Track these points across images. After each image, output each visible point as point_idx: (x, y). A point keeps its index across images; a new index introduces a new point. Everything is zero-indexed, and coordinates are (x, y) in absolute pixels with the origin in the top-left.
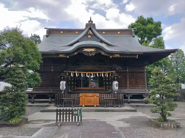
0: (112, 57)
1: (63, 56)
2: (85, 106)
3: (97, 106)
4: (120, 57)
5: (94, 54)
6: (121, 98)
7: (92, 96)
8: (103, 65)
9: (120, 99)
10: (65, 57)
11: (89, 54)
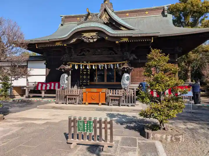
0: (119, 42)
1: (60, 44)
2: (89, 104)
3: (102, 104)
4: (129, 41)
5: (95, 40)
6: (133, 95)
7: (96, 91)
8: (113, 54)
9: (131, 96)
10: (62, 45)
11: (89, 40)
